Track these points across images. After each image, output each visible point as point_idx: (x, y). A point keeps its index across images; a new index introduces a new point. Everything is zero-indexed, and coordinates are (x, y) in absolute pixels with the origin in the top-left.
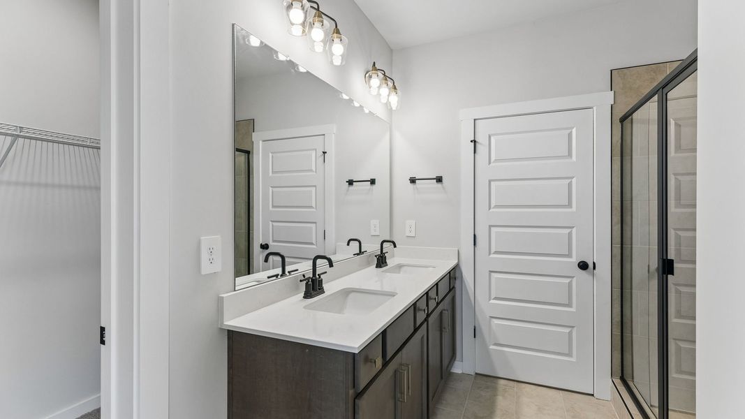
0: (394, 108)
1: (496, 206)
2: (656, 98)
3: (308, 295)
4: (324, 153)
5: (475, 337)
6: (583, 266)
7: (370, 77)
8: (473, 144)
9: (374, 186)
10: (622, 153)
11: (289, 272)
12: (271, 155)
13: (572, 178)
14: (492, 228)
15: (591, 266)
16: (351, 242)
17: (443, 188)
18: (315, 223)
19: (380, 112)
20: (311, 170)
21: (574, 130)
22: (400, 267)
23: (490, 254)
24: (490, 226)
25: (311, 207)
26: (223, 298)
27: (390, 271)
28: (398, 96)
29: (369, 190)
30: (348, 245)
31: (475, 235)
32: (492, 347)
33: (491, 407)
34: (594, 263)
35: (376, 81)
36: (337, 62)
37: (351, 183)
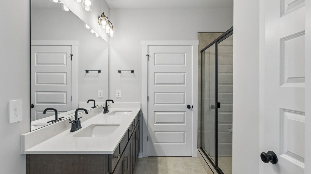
0: (112, 36)
1: (157, 84)
2: (214, 44)
3: (73, 130)
4: (72, 55)
5: (148, 141)
6: (189, 107)
7: (101, 20)
8: (147, 56)
9: (100, 74)
10: (201, 64)
11: (59, 119)
12: (36, 54)
13: (185, 73)
14: (155, 93)
15: (191, 107)
16: (90, 101)
17: (134, 75)
18: (66, 92)
19: (104, 37)
20: (63, 64)
21: (186, 54)
22: (114, 112)
23: (154, 104)
24: (154, 92)
25: (64, 84)
26: (24, 136)
27: (110, 114)
28: (114, 31)
29: (98, 75)
30: (88, 103)
31: (148, 96)
32: (155, 144)
33: (156, 170)
34: (192, 106)
35: (104, 22)
36: (88, 9)
37: (87, 71)
